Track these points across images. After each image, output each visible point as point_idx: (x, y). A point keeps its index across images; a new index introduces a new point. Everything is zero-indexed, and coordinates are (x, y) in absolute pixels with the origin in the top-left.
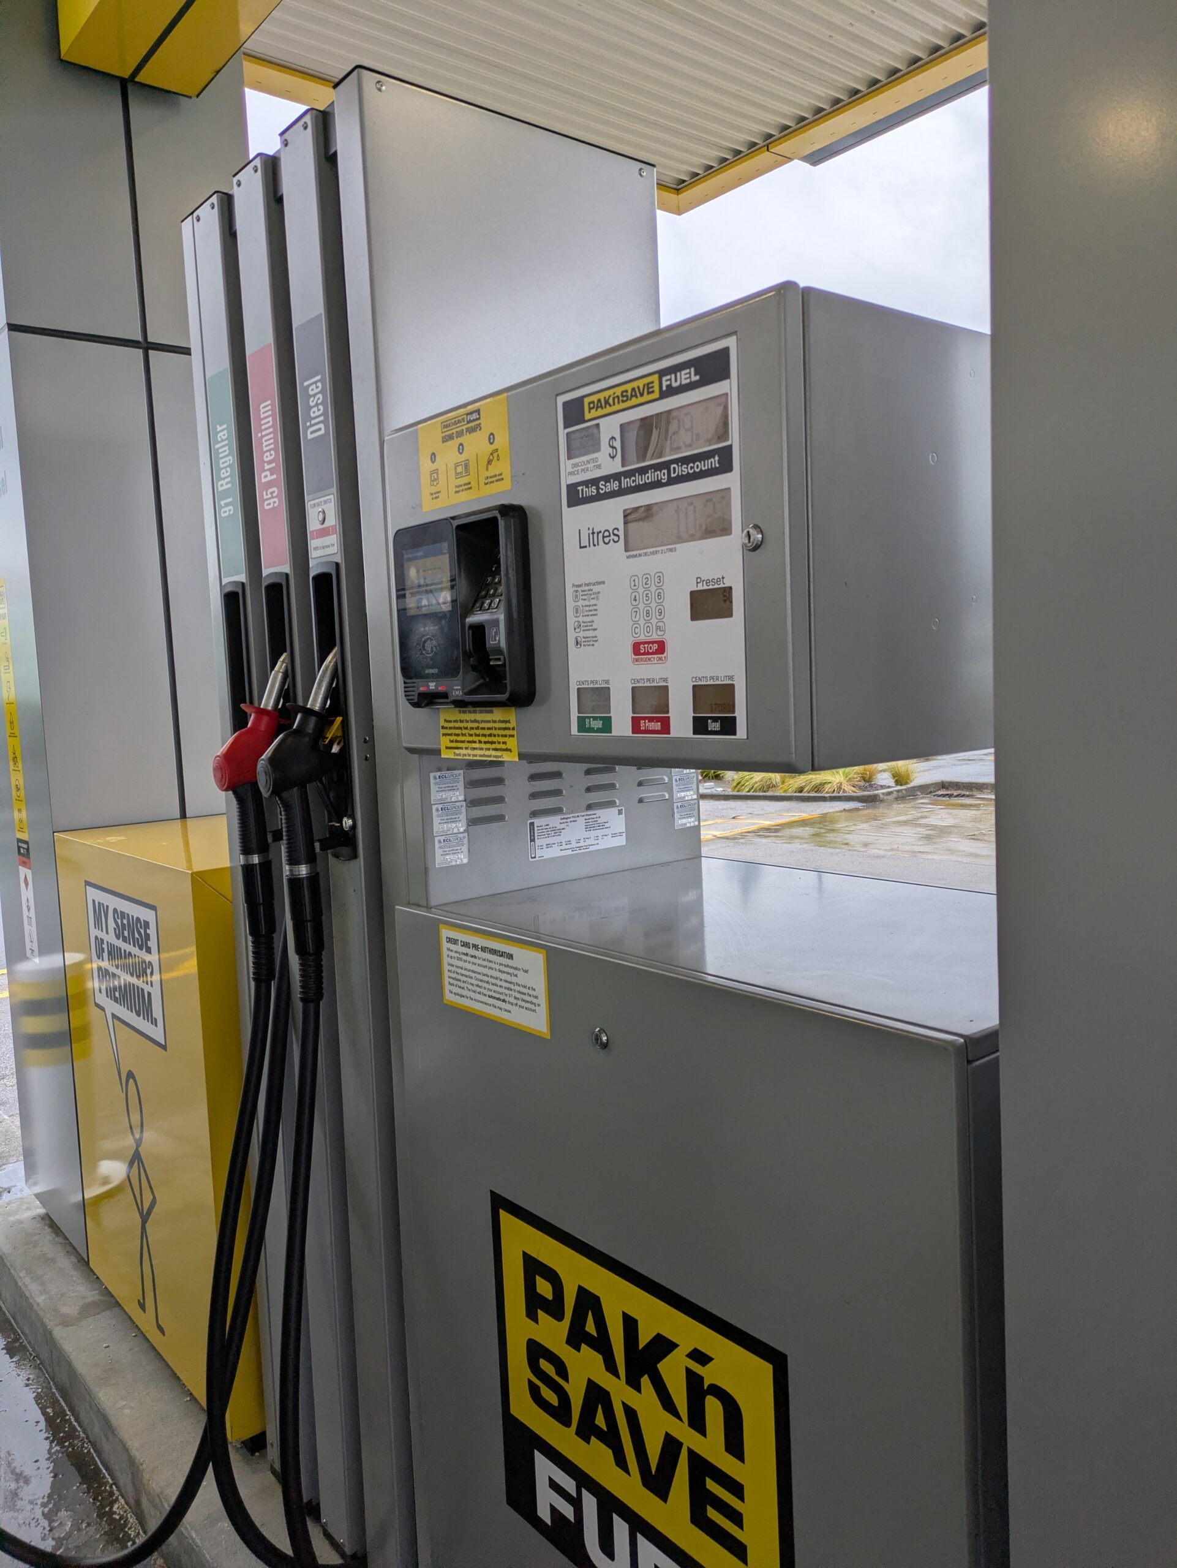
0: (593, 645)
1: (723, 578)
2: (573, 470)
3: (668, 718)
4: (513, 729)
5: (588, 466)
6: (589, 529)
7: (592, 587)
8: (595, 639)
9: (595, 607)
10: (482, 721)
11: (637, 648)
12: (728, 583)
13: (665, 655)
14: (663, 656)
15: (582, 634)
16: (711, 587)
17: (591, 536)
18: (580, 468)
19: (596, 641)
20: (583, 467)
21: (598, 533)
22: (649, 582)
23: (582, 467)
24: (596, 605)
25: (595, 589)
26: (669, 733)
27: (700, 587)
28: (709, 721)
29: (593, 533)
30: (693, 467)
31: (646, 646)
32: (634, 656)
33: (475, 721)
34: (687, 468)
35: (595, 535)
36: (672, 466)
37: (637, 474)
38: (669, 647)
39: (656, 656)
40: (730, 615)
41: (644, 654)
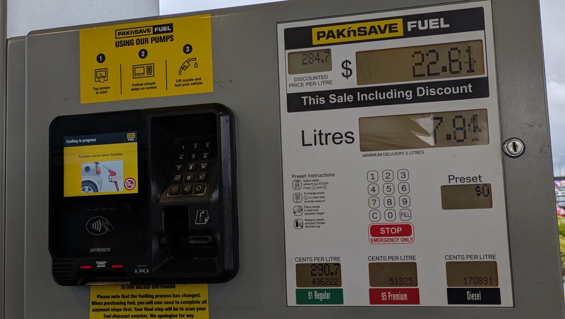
0: (318, 227)
1: (480, 177)
2: (295, 83)
3: (418, 289)
4: (205, 302)
5: (316, 80)
6: (315, 131)
7: (318, 178)
8: (322, 221)
9: (322, 195)
10: (157, 296)
11: (375, 231)
12: (485, 181)
13: (412, 236)
14: (409, 237)
15: (304, 217)
16: (466, 183)
17: (318, 137)
18: (305, 82)
19: (323, 223)
20: (309, 81)
21: (326, 135)
22: (391, 176)
23: (307, 81)
24: (324, 193)
25: (322, 180)
26: (418, 303)
27: (453, 183)
28: (468, 292)
29: (320, 134)
30: (443, 91)
31: (388, 229)
32: (371, 237)
33: (147, 296)
34: (436, 91)
35: (323, 137)
36: (418, 89)
37: (376, 92)
38: (416, 230)
39: (400, 237)
40: (490, 205)
41: (386, 235)
